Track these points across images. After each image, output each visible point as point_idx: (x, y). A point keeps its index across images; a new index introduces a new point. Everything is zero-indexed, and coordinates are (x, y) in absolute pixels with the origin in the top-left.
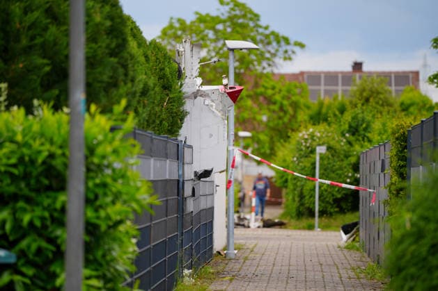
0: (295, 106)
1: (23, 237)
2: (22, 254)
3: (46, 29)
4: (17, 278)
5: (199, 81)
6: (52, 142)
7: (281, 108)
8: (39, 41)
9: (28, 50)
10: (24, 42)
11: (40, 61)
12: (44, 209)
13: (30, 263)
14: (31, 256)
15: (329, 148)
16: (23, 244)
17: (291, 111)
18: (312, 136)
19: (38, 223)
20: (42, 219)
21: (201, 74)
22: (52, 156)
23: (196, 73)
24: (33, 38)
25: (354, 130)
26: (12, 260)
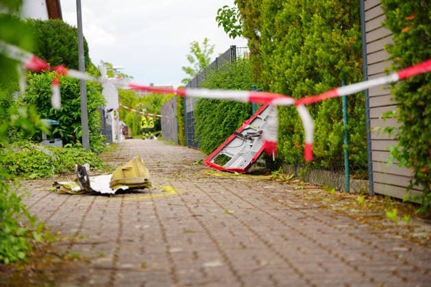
0: (131, 99)
1: (61, 116)
2: (61, 121)
3: (60, 46)
4: (60, 130)
5: (107, 76)
6: (68, 81)
7: (127, 100)
8: (58, 51)
9: (54, 54)
10: (53, 51)
11: (59, 58)
12: (68, 105)
13: (64, 125)
14: (64, 122)
15: (147, 109)
16: (62, 118)
17: (129, 100)
18: (141, 106)
19: (66, 110)
20: (67, 108)
21: (108, 74)
22: (69, 87)
23: (106, 73)
24: (56, 50)
25: (155, 103)
26: (58, 124)
